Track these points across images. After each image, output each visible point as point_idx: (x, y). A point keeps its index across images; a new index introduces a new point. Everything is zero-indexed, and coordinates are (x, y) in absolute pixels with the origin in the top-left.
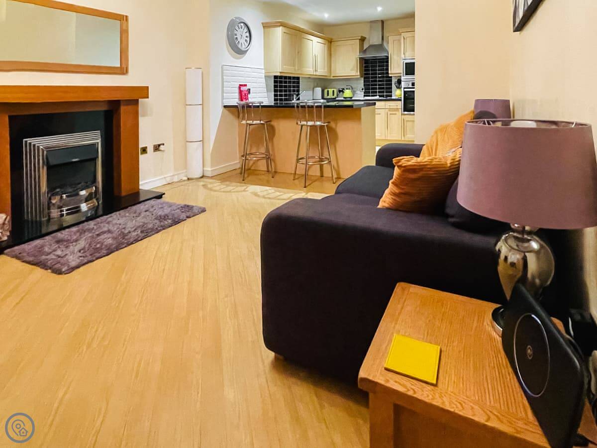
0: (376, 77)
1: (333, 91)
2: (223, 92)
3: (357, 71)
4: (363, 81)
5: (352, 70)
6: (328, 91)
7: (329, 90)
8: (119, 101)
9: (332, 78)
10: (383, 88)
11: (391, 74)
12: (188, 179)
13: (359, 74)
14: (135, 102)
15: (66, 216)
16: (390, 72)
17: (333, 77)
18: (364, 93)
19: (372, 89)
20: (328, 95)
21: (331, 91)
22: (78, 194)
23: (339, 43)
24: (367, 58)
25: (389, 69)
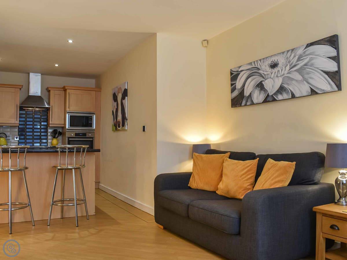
5: (10, 117)
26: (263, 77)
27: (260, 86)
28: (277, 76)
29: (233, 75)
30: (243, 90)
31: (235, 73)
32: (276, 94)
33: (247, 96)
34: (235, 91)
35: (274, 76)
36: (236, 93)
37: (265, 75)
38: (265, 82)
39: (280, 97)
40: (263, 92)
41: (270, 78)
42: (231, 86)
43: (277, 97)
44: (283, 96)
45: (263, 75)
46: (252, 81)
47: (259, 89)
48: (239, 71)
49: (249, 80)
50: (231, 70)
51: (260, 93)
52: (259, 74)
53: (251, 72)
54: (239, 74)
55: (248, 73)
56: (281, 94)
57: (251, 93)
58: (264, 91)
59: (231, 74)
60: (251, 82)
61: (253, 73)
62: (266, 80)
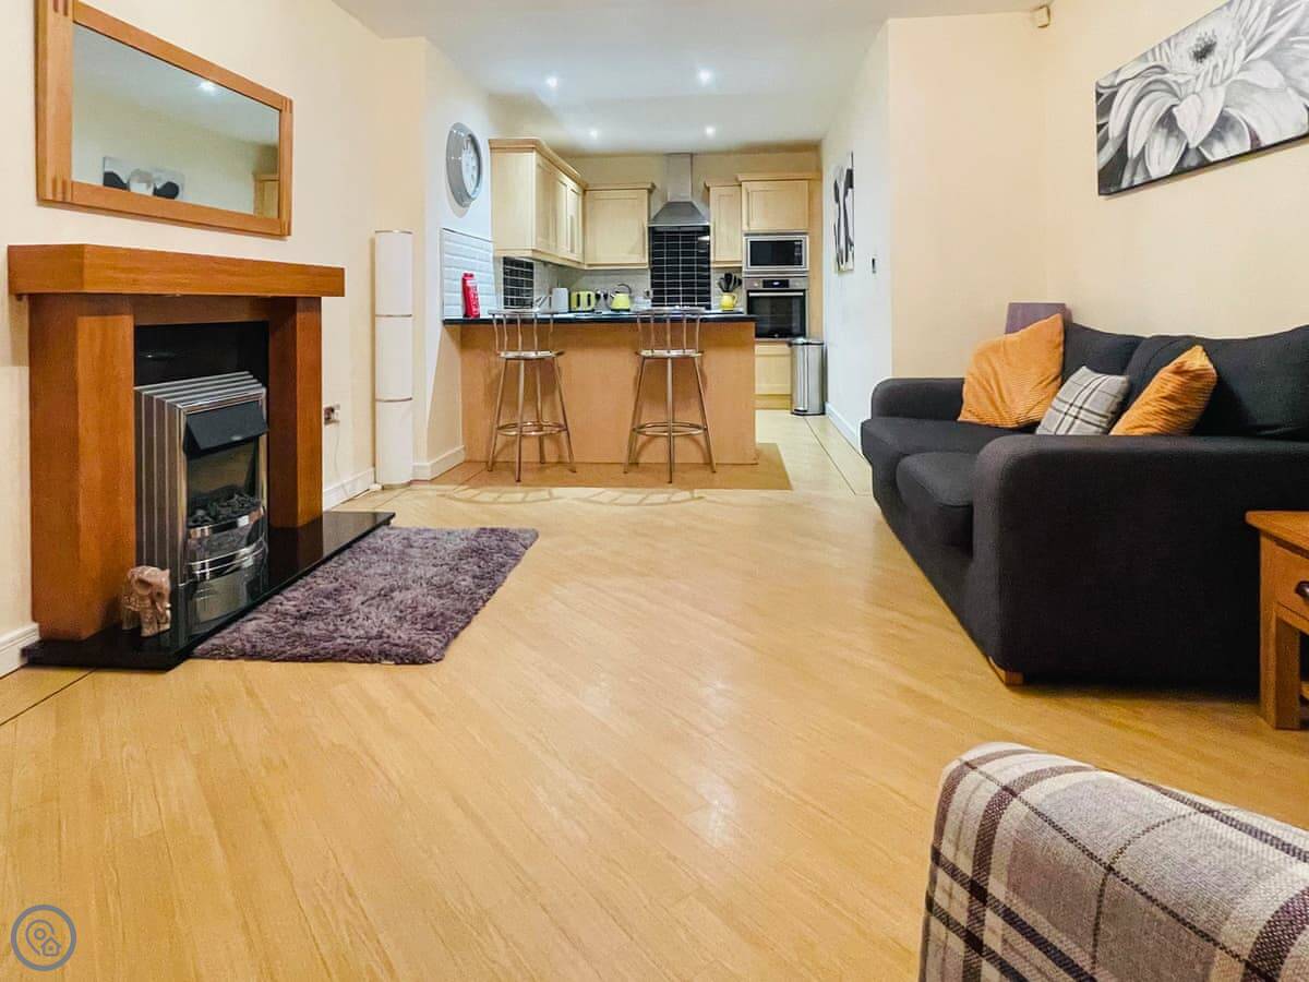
0: (677, 269)
1: (589, 296)
2: (442, 291)
3: (644, 257)
4: (649, 277)
5: (630, 253)
6: (579, 296)
7: (581, 293)
8: (293, 300)
9: (586, 268)
10: (693, 292)
11: (715, 262)
12: (383, 488)
13: (647, 261)
14: (314, 304)
15: (211, 578)
16: (712, 259)
17: (590, 265)
18: (653, 301)
19: (669, 292)
20: (579, 304)
21: (584, 296)
22: (234, 525)
23: (604, 194)
24: (659, 230)
25: (712, 254)
26: (1176, 95)
27: (1168, 122)
28: (1212, 85)
29: (1101, 100)
30: (1125, 141)
31: (1106, 92)
32: (1206, 142)
33: (1135, 156)
34: (1106, 148)
35: (1203, 88)
36: (1110, 150)
37: (1179, 85)
38: (1180, 107)
39: (1218, 152)
40: (1173, 140)
41: (1194, 93)
42: (1098, 131)
43: (1212, 154)
44: (1226, 147)
45: (1174, 85)
46: (1148, 108)
47: (1165, 131)
48: (1116, 83)
49: (1141, 106)
50: (1098, 85)
51: (1167, 142)
52: (1163, 87)
53: (1144, 84)
54: (1115, 93)
55: (1138, 85)
56: (1221, 139)
57: (1144, 147)
58: (1177, 137)
59: (1099, 95)
60: (1144, 114)
61: (1150, 83)
62: (1181, 100)
